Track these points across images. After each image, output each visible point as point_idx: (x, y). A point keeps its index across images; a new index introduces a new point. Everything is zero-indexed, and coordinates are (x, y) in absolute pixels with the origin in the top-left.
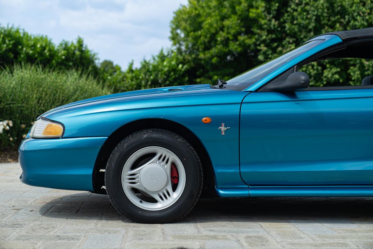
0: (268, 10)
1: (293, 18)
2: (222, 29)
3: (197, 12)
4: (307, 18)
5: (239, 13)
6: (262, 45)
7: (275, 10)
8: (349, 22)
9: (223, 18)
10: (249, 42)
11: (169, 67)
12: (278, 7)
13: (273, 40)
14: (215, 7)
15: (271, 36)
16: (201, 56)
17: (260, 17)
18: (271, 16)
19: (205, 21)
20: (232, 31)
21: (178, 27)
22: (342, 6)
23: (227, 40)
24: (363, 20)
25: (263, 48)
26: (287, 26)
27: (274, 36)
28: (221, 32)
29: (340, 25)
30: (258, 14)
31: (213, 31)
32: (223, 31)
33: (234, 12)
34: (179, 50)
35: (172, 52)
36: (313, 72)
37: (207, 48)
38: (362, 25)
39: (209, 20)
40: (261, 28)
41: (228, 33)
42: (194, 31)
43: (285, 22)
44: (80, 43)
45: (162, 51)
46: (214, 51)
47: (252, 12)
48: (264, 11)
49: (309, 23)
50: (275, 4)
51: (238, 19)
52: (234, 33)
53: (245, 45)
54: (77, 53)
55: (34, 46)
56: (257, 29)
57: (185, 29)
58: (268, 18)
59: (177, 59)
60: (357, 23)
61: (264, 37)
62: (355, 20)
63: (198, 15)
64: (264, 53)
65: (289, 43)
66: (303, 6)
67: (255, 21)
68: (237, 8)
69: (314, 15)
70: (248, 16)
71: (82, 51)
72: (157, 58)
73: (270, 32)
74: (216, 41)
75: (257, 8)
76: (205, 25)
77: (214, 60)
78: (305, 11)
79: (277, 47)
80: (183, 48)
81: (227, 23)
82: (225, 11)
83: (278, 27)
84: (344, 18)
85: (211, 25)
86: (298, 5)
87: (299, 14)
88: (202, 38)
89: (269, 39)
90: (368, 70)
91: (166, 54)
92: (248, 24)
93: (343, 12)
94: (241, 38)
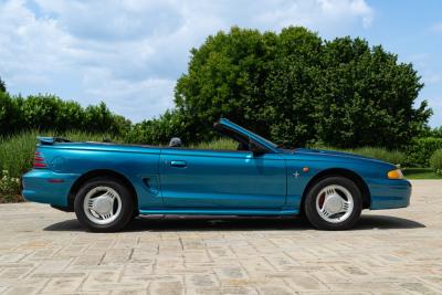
0: (251, 79)
1: (272, 86)
2: (216, 94)
3: (196, 81)
4: (282, 86)
5: (229, 81)
6: (248, 107)
7: (257, 79)
8: (313, 88)
9: (216, 86)
10: (237, 104)
11: (174, 124)
12: (259, 76)
13: (255, 103)
14: (210, 76)
15: (254, 100)
16: (200, 115)
17: (245, 85)
18: (254, 84)
19: (202, 87)
21: (180, 92)
22: (308, 76)
23: (220, 102)
24: (324, 87)
25: (248, 109)
26: (267, 91)
27: (256, 100)
28: (215, 97)
29: (307, 91)
30: (244, 82)
31: (208, 95)
33: (225, 81)
34: (182, 110)
35: (176, 112)
36: (287, 127)
37: (204, 109)
38: (323, 91)
39: (205, 87)
40: (246, 93)
41: (221, 97)
42: (194, 96)
43: (265, 88)
44: (103, 106)
45: (168, 111)
46: (209, 111)
47: (239, 81)
48: (248, 80)
49: (283, 90)
50: (257, 74)
51: (228, 86)
52: (225, 97)
53: (234, 106)
55: (67, 111)
56: (243, 94)
57: (186, 94)
58: (252, 85)
59: (180, 118)
60: (319, 89)
61: (249, 101)
62: (318, 87)
63: (197, 83)
64: (249, 113)
65: (269, 105)
66: (278, 76)
67: (241, 87)
68: (227, 77)
69: (286, 83)
70: (236, 84)
71: (104, 114)
72: (163, 117)
73: (253, 96)
74: (211, 103)
75: (243, 78)
76: (203, 91)
77: (210, 119)
78: (280, 80)
79: (259, 108)
80: (185, 108)
81: (219, 89)
82: (217, 80)
83: (259, 92)
84: (310, 86)
85: (207, 91)
86: (274, 75)
87: (276, 82)
88: (200, 101)
89: (253, 102)
90: (328, 125)
91: (171, 114)
92: (236, 90)
93: (309, 81)
94: (231, 101)
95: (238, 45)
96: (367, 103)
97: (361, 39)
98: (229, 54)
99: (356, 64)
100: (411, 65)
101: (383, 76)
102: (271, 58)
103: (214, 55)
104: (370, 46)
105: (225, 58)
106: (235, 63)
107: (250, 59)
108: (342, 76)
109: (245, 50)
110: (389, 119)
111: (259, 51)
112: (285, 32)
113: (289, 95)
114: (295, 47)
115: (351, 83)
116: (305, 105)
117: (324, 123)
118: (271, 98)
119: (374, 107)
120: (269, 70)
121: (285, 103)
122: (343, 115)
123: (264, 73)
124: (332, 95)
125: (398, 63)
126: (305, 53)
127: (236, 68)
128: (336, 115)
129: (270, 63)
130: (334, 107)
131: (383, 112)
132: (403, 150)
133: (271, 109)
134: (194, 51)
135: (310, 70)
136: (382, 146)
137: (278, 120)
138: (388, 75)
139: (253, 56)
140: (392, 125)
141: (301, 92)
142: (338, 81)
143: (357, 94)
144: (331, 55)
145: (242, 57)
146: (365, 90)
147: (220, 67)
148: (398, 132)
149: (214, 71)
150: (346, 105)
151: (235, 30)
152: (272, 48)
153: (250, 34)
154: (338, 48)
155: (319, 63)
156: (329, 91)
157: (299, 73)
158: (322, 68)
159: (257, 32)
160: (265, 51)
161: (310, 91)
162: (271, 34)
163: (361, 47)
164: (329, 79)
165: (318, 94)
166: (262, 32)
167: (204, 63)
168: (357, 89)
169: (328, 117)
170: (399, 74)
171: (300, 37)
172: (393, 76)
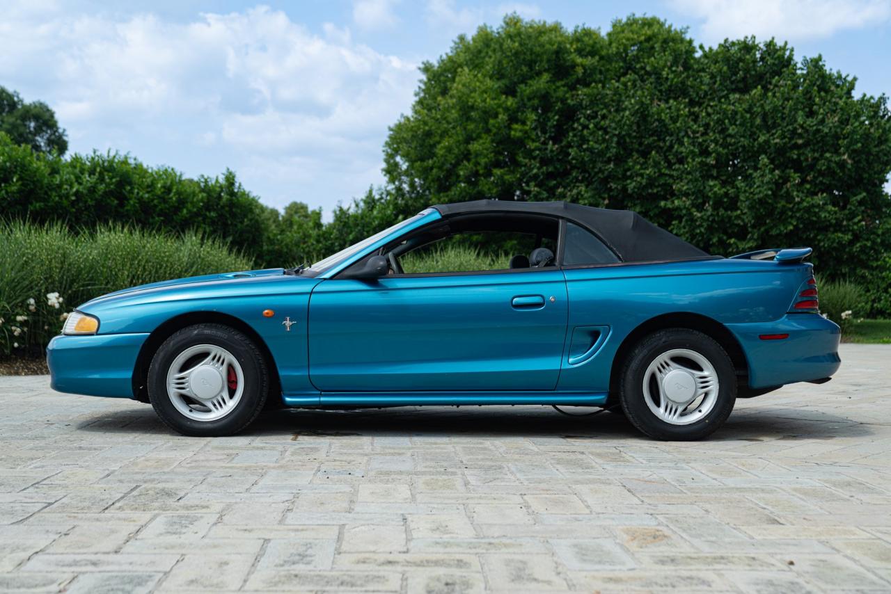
0: (542, 125)
1: (584, 140)
2: (467, 156)
3: (427, 128)
4: (604, 140)
5: (494, 130)
6: (532, 184)
7: (554, 126)
8: (671, 147)
9: (469, 139)
10: (510, 178)
11: (382, 219)
12: (558, 120)
13: (550, 176)
14: (455, 121)
15: (547, 169)
17: (529, 137)
18: (547, 136)
19: (439, 143)
20: (483, 161)
21: (396, 151)
22: (660, 120)
23: (476, 174)
24: (693, 144)
26: (572, 152)
27: (551, 169)
28: (465, 163)
29: (657, 152)
30: (526, 132)
31: (452, 160)
32: (469, 160)
33: (487, 130)
34: (399, 189)
35: (388, 193)
38: (692, 152)
39: (445, 143)
40: (529, 154)
41: (477, 164)
42: (422, 160)
43: (569, 146)
44: (230, 179)
45: (371, 192)
47: (515, 130)
48: (535, 129)
49: (607, 148)
50: (554, 116)
51: (493, 141)
52: (486, 163)
53: (504, 183)
54: (225, 197)
55: (152, 186)
56: (524, 158)
57: (406, 156)
58: (542, 139)
59: (396, 205)
60: (683, 149)
61: (535, 171)
62: (682, 144)
63: (428, 134)
65: (578, 181)
66: (597, 120)
67: (520, 143)
68: (492, 121)
69: (615, 135)
70: (509, 135)
71: (232, 194)
72: (362, 204)
73: (544, 162)
74: (458, 176)
75: (524, 123)
76: (440, 151)
78: (601, 128)
79: (557, 187)
80: (406, 187)
81: (475, 147)
82: (471, 126)
83: (558, 154)
84: (664, 141)
85: (449, 150)
86: (589, 118)
87: (591, 134)
88: (435, 171)
89: (543, 173)
90: (701, 226)
91: (377, 197)
92: (509, 151)
94: (497, 172)
95: (516, 54)
96: (786, 180)
97: (780, 42)
98: (499, 74)
99: (764, 95)
100: (883, 99)
101: (822, 122)
102: (585, 81)
103: (465, 74)
104: (798, 59)
105: (489, 82)
106: (510, 91)
107: (540, 83)
108: (733, 121)
109: (531, 64)
110: (831, 213)
111: (560, 67)
112: (618, 28)
114: (637, 58)
115: (753, 136)
116: (651, 182)
117: (692, 220)
118: (582, 167)
119: (800, 187)
120: (580, 106)
121: (611, 175)
122: (733, 202)
123: (569, 114)
124: (711, 161)
125: (857, 95)
126: (656, 72)
127: (510, 102)
128: (718, 202)
129: (582, 91)
130: (714, 187)
131: (819, 199)
132: (861, 280)
134: (427, 69)
135: (661, 109)
138: (833, 120)
139: (546, 77)
140: (838, 227)
141: (645, 154)
142: (723, 131)
143: (764, 159)
144: (713, 77)
145: (524, 80)
146: (781, 151)
147: (476, 99)
148: (851, 243)
149: (466, 110)
150: (739, 180)
151: (512, 23)
152: (588, 61)
153: (542, 31)
154: (727, 60)
155: (686, 94)
156: (705, 152)
157: (643, 114)
158: (692, 103)
159: (556, 29)
160: (574, 66)
161: (665, 153)
162: (588, 33)
163: (778, 61)
164: (707, 126)
165: (681, 159)
166: (569, 28)
167: (444, 92)
168: (763, 149)
169: (700, 207)
170: (858, 116)
171: (648, 39)
172: (844, 122)
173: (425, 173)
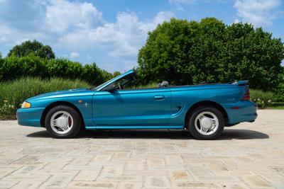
0: (181, 49)
1: (193, 52)
2: (160, 57)
4: (199, 53)
5: (168, 50)
7: (185, 49)
8: (218, 54)
9: (161, 53)
10: (172, 63)
12: (186, 47)
13: (183, 63)
14: (157, 47)
16: (151, 70)
18: (183, 51)
19: (153, 54)
21: (141, 57)
22: (215, 47)
23: (163, 63)
24: (224, 53)
25: (179, 66)
26: (190, 56)
27: (184, 61)
28: (160, 59)
30: (177, 51)
31: (156, 59)
33: (166, 50)
34: (142, 67)
36: (202, 77)
37: (154, 66)
38: (224, 55)
39: (155, 54)
40: (178, 57)
41: (163, 60)
42: (148, 59)
43: (189, 54)
45: (134, 68)
46: (157, 68)
47: (174, 50)
49: (200, 55)
51: (167, 53)
52: (166, 60)
53: (171, 65)
54: (93, 70)
55: (72, 67)
57: (144, 58)
58: (181, 52)
60: (221, 55)
61: (180, 61)
62: (221, 53)
63: (150, 51)
64: (180, 69)
66: (197, 47)
67: (175, 54)
68: (167, 48)
69: (202, 51)
70: (172, 52)
73: (182, 59)
74: (158, 63)
75: (176, 48)
76: (153, 56)
77: (157, 72)
78: (198, 49)
79: (186, 66)
81: (162, 55)
82: (162, 49)
83: (186, 57)
84: (216, 52)
85: (155, 56)
86: (195, 46)
87: (195, 51)
88: (152, 62)
90: (227, 76)
92: (172, 55)
93: (216, 49)
94: (169, 62)
95: (174, 29)
96: (251, 62)
97: (249, 24)
98: (169, 34)
99: (244, 39)
100: (280, 39)
101: (261, 46)
102: (193, 36)
103: (160, 35)
104: (255, 28)
105: (166, 37)
106: (172, 39)
107: (181, 37)
108: (235, 47)
109: (178, 32)
110: (264, 72)
111: (186, 32)
112: (203, 21)
113: (204, 58)
114: (208, 29)
115: (242, 51)
116: (213, 64)
117: (224, 75)
118: (193, 60)
119: (255, 65)
120: (192, 43)
121: (201, 63)
122: (236, 70)
123: (189, 45)
124: (230, 58)
125: (272, 38)
126: (214, 33)
127: (173, 42)
128: (232, 70)
129: (193, 39)
130: (230, 65)
131: (261, 68)
132: (274, 91)
133: (193, 66)
134: (149, 34)
135: (216, 43)
136: (260, 89)
137: (197, 73)
138: (265, 46)
139: (182, 35)
140: (267, 76)
141: (211, 57)
142: (233, 50)
143: (245, 57)
144: (230, 34)
145: (176, 36)
146: (250, 55)
147: (163, 42)
148: (270, 81)
149: (160, 44)
150: (238, 64)
151: (173, 20)
152: (195, 30)
153: (181, 22)
154: (234, 29)
155: (222, 39)
156: (228, 55)
157: (210, 45)
158: (224, 42)
159: (186, 21)
160: (190, 32)
161: (216, 56)
162: (194, 22)
163: (249, 29)
164: (228, 48)
165: (221, 58)
166: (189, 21)
167: (154, 40)
168: (245, 54)
169: (226, 71)
170: (272, 44)
171: (211, 24)
172: (268, 46)
173: (149, 62)
